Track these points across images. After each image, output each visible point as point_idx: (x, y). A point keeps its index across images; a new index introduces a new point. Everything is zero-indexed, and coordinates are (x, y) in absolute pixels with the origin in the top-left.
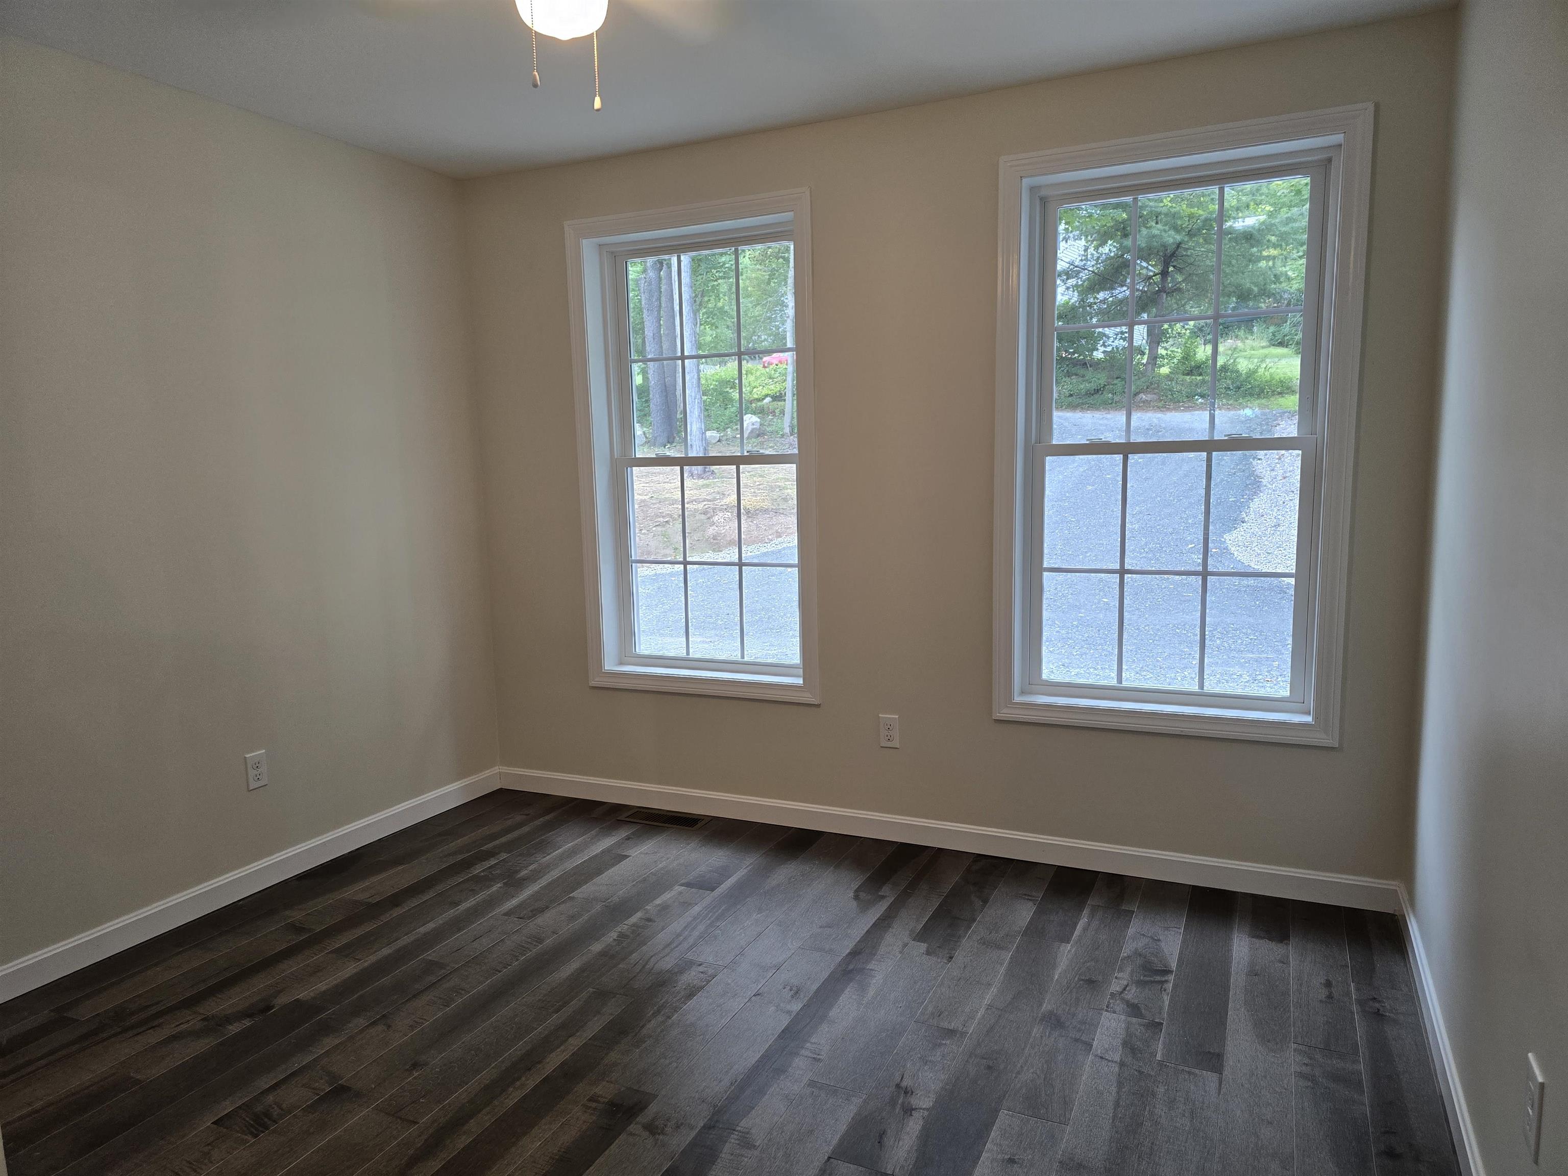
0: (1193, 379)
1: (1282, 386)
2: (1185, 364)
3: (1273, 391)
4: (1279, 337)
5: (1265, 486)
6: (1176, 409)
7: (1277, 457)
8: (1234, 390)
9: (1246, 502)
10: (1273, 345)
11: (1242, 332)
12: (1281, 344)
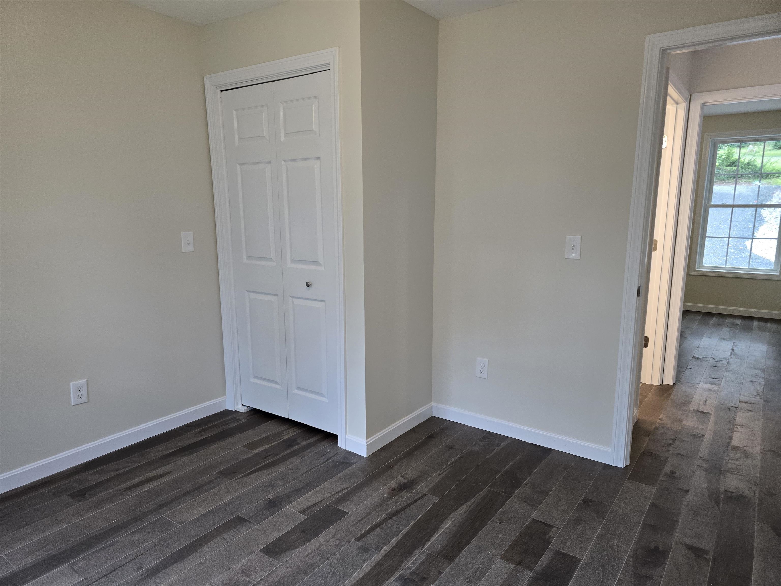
0: (731, 169)
5: (767, 221)
9: (757, 228)
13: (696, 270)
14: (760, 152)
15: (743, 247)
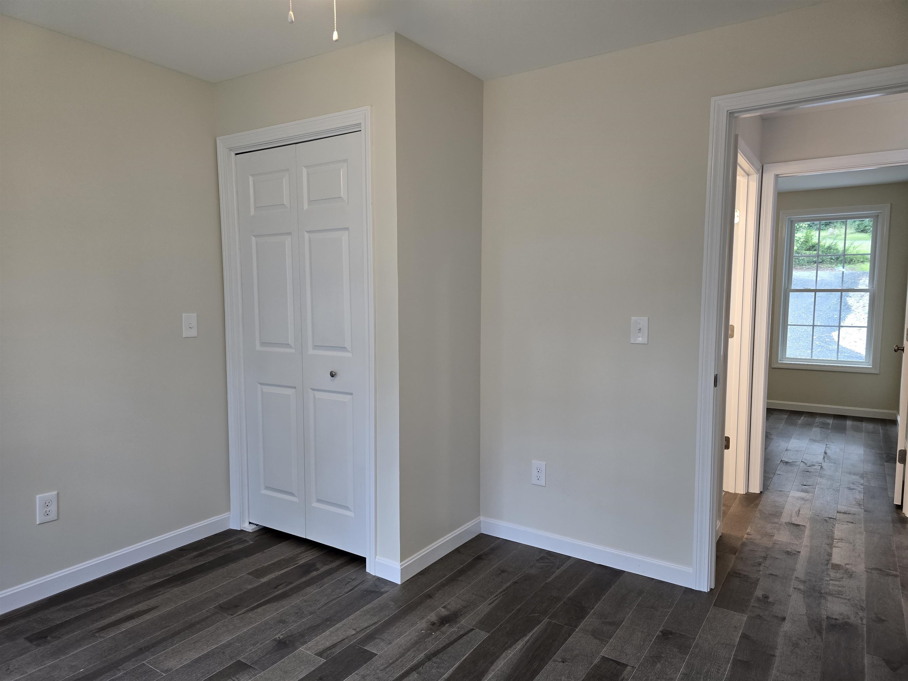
0: (811, 253)
1: (863, 258)
2: (806, 244)
3: (858, 261)
4: (862, 227)
5: (853, 310)
6: (801, 269)
7: (860, 296)
8: (835, 259)
9: (843, 318)
10: (858, 232)
11: (839, 225)
12: (863, 231)
13: (779, 362)
14: (841, 236)
15: (830, 339)
